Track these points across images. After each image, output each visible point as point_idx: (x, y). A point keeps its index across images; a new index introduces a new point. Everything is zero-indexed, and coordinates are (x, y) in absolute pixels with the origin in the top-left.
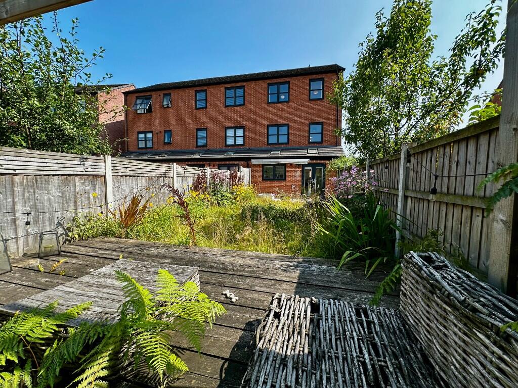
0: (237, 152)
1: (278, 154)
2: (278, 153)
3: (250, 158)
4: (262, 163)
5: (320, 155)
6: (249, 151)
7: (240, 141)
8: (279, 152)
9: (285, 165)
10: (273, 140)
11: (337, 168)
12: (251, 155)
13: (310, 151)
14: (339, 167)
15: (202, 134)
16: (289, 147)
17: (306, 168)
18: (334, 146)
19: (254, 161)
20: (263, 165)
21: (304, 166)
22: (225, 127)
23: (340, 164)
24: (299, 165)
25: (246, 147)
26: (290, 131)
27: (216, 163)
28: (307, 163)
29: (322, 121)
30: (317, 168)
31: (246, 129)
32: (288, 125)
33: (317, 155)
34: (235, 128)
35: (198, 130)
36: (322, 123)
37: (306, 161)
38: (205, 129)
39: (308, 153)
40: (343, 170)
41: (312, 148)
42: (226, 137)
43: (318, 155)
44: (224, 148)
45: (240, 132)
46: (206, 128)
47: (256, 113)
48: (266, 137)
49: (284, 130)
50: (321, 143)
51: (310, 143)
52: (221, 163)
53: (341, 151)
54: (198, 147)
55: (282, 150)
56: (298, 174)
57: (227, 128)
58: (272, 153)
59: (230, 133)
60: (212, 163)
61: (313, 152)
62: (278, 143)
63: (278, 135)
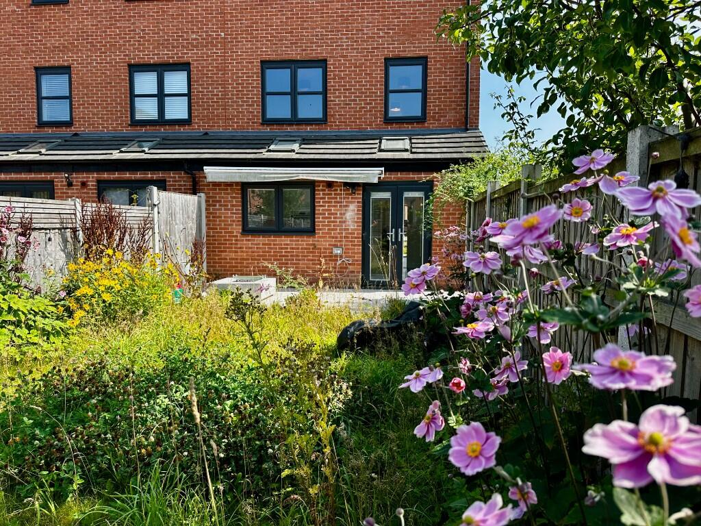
0: (164, 143)
1: (293, 151)
2: (295, 150)
3: (202, 163)
4: (238, 180)
5: (415, 156)
6: (205, 140)
7: (177, 110)
8: (296, 146)
9: (311, 185)
10: (279, 108)
11: (466, 195)
12: (206, 154)
13: (385, 144)
14: (470, 190)
15: (53, 85)
16: (328, 130)
17: (376, 195)
18: (458, 130)
19: (212, 173)
20: (245, 186)
21: (367, 188)
22: (130, 66)
23: (475, 182)
24: (352, 186)
25: (198, 128)
26: (331, 83)
27: (92, 178)
28: (376, 181)
29: (422, 53)
30: (408, 195)
31: (194, 71)
32: (322, 63)
33: (406, 155)
34: (161, 69)
35: (40, 71)
36: (422, 61)
37: (373, 175)
38: (65, 70)
39: (381, 150)
40: (484, 199)
41: (396, 135)
42: (133, 96)
43: (411, 156)
44: (127, 131)
45: (176, 82)
46: (69, 67)
47: (225, 22)
48: (258, 98)
49: (310, 78)
50: (421, 120)
51: (388, 120)
52: (105, 176)
53: (480, 143)
54: (42, 124)
55: (305, 141)
56: (351, 213)
57: (136, 68)
58: (272, 147)
59: (146, 83)
60: (77, 178)
61: (397, 147)
62: (295, 120)
63: (294, 94)
